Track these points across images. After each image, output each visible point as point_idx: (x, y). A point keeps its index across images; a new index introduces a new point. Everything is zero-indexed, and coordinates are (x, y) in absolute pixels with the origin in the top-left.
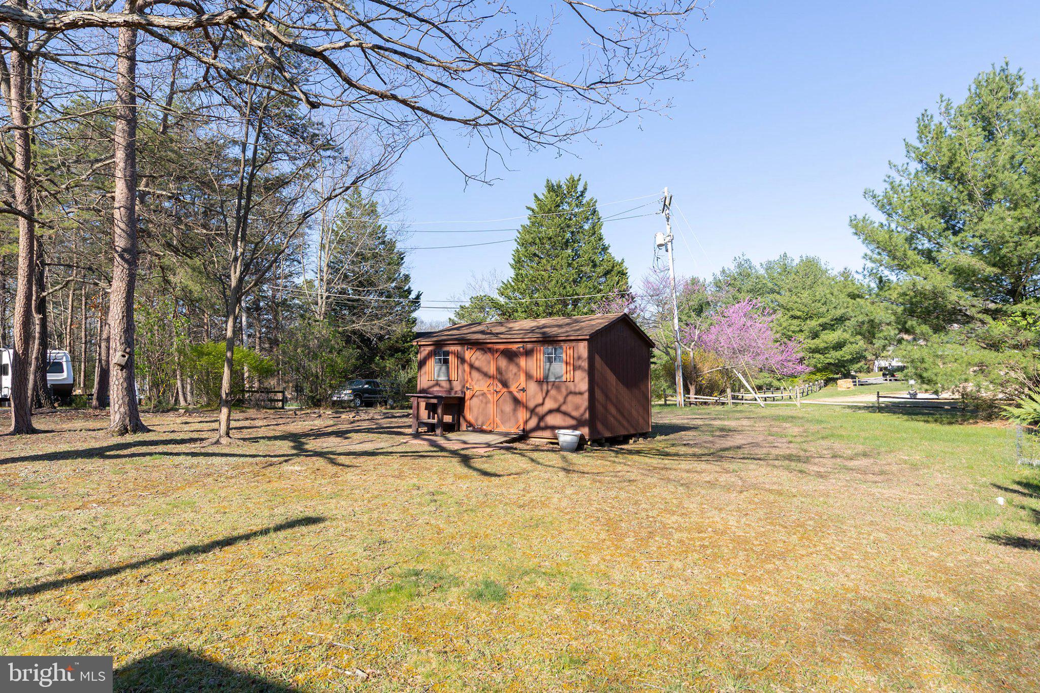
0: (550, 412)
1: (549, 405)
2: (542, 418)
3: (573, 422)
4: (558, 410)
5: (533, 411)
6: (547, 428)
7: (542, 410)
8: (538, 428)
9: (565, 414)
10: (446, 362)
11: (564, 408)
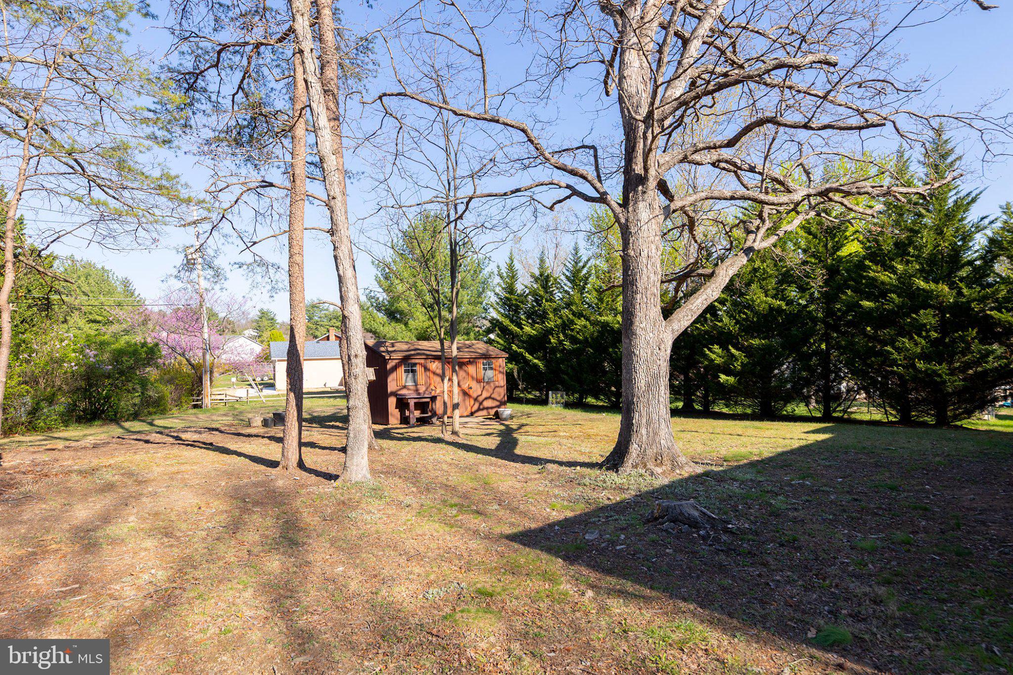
0: (486, 399)
1: (485, 395)
2: (481, 403)
3: (498, 403)
4: (490, 398)
5: (476, 400)
6: (484, 409)
7: (481, 399)
8: (479, 410)
9: (493, 399)
10: (413, 371)
11: (493, 396)
